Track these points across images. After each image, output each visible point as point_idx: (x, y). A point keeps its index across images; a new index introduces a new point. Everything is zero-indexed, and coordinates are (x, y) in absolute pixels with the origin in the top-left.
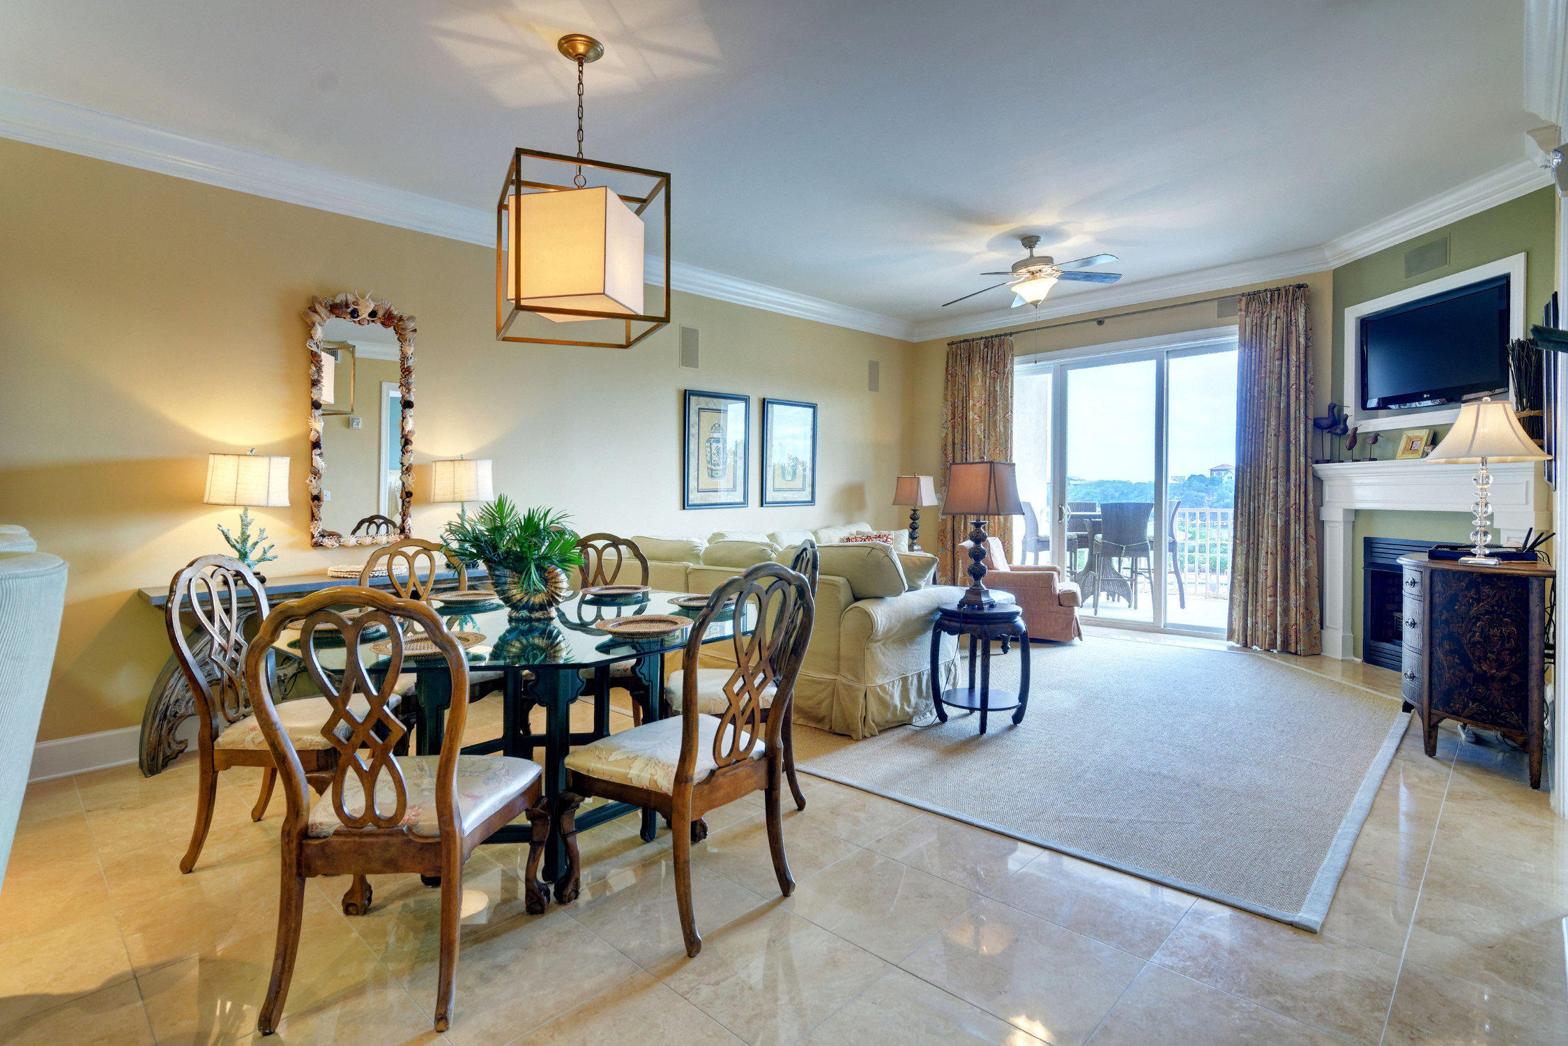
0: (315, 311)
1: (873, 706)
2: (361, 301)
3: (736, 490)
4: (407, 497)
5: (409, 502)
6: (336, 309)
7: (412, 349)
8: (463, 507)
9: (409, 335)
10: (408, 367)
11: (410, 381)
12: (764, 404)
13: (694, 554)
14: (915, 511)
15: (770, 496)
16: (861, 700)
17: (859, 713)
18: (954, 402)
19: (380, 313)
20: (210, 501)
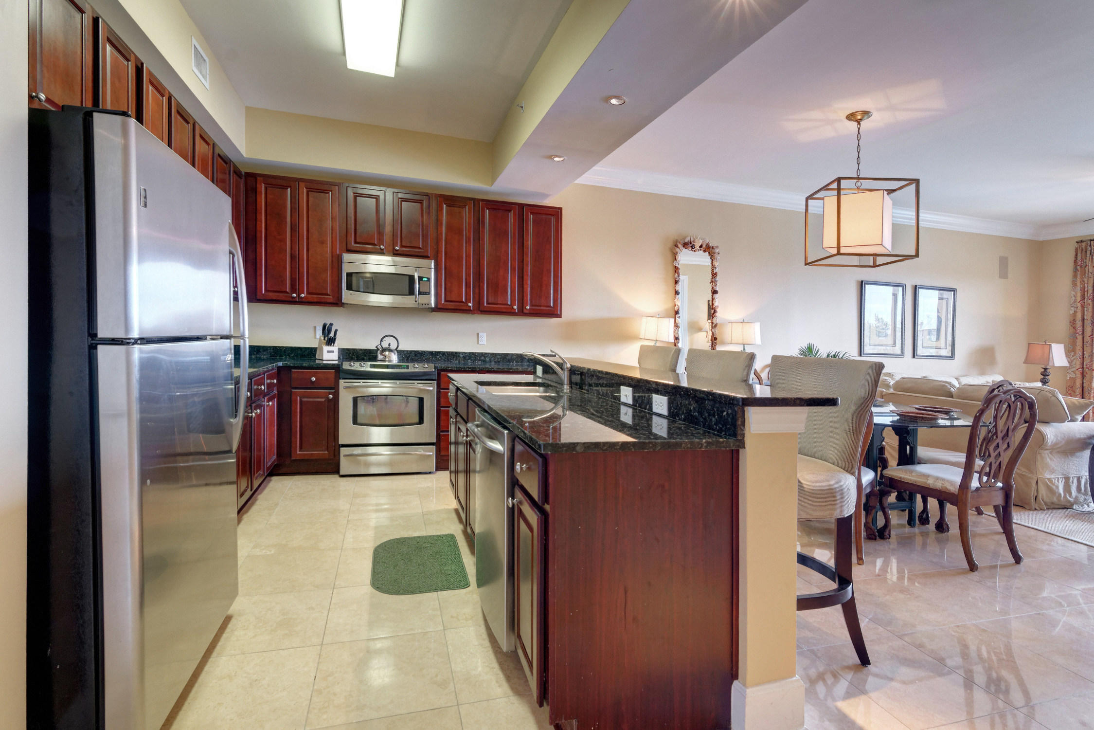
0: (677, 247)
1: (1043, 491)
2: (696, 240)
3: (895, 346)
4: (715, 340)
5: (716, 343)
6: (685, 245)
7: (718, 263)
8: (744, 347)
9: (716, 255)
10: (716, 273)
11: (717, 280)
12: (915, 289)
13: (885, 384)
14: (1045, 369)
15: (920, 351)
16: (1034, 485)
17: (1033, 493)
18: (1084, 287)
19: (704, 246)
20: (643, 338)
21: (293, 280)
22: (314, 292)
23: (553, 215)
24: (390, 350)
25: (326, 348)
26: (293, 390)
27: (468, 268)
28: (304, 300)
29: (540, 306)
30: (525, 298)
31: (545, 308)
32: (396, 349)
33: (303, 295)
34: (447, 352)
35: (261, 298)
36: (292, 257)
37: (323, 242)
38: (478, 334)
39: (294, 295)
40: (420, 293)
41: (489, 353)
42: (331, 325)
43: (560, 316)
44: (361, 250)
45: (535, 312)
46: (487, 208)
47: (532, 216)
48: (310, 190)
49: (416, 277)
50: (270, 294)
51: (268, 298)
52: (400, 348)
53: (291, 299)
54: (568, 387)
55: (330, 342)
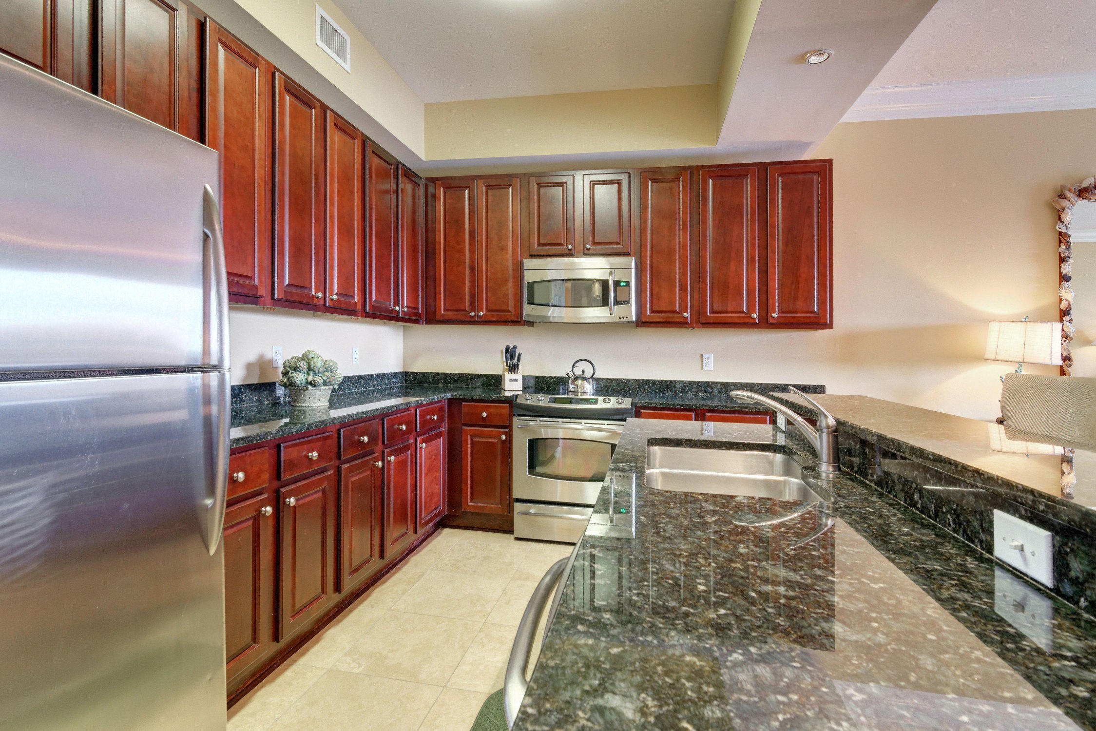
0: (1065, 198)
6: (1082, 192)
20: (993, 357)
21: (472, 296)
22: (494, 308)
23: (817, 172)
24: (584, 379)
25: (508, 376)
26: (464, 427)
27: (683, 264)
28: (483, 319)
29: (796, 312)
30: (770, 302)
31: (803, 315)
32: (591, 377)
33: (481, 313)
34: (659, 381)
35: (441, 319)
36: (472, 269)
37: (503, 249)
38: (702, 356)
39: (473, 314)
40: (617, 302)
41: (717, 383)
42: (515, 347)
43: (830, 326)
44: (545, 253)
45: (787, 322)
46: (710, 177)
47: (780, 178)
48: (489, 187)
49: (611, 283)
50: (449, 313)
51: (447, 318)
52: (597, 376)
53: (469, 319)
54: (831, 469)
55: (513, 368)
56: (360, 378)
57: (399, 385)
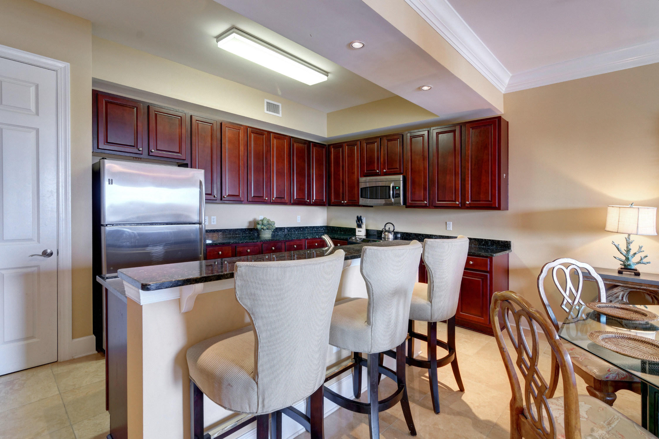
21: (343, 194)
22: (350, 199)
23: (491, 125)
25: (357, 229)
28: (346, 204)
29: (480, 201)
30: (466, 195)
31: (484, 202)
34: (425, 234)
36: (343, 182)
37: (353, 173)
38: (446, 223)
39: (343, 202)
40: (394, 197)
42: (361, 217)
43: (498, 208)
44: (368, 174)
45: (475, 206)
47: (472, 130)
48: (348, 146)
49: (391, 187)
51: (334, 204)
52: (395, 231)
55: (359, 226)
56: (300, 228)
57: (323, 231)
